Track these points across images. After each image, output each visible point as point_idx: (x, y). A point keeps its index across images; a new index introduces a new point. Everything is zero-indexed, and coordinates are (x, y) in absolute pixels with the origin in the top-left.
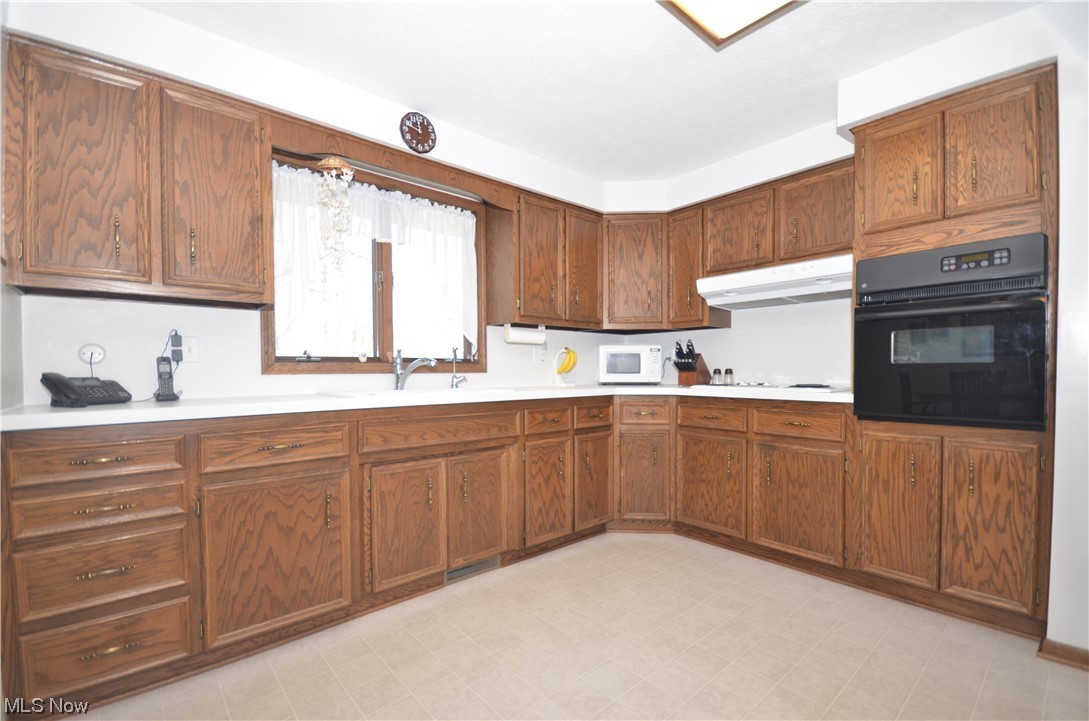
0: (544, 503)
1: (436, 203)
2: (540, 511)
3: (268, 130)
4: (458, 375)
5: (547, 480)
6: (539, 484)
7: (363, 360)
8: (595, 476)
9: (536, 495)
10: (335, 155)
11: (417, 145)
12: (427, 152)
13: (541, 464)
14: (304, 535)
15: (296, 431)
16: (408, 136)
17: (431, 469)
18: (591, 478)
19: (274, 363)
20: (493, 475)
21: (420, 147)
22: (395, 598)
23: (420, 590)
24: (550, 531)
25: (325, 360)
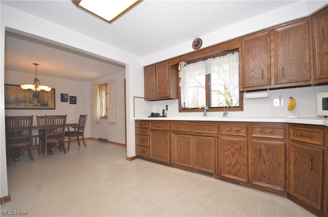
0: (231, 163)
1: (222, 56)
2: (229, 165)
3: (170, 63)
4: (226, 112)
5: (233, 154)
6: (228, 154)
7: (200, 108)
8: (268, 163)
9: (226, 158)
10: (182, 61)
11: (196, 48)
12: (200, 48)
13: (229, 147)
14: (162, 144)
15: (161, 124)
16: (194, 47)
17: (189, 138)
18: (265, 163)
19: (183, 110)
20: (209, 145)
21: (197, 48)
22: (182, 169)
23: (189, 170)
24: (235, 175)
25: (192, 108)
